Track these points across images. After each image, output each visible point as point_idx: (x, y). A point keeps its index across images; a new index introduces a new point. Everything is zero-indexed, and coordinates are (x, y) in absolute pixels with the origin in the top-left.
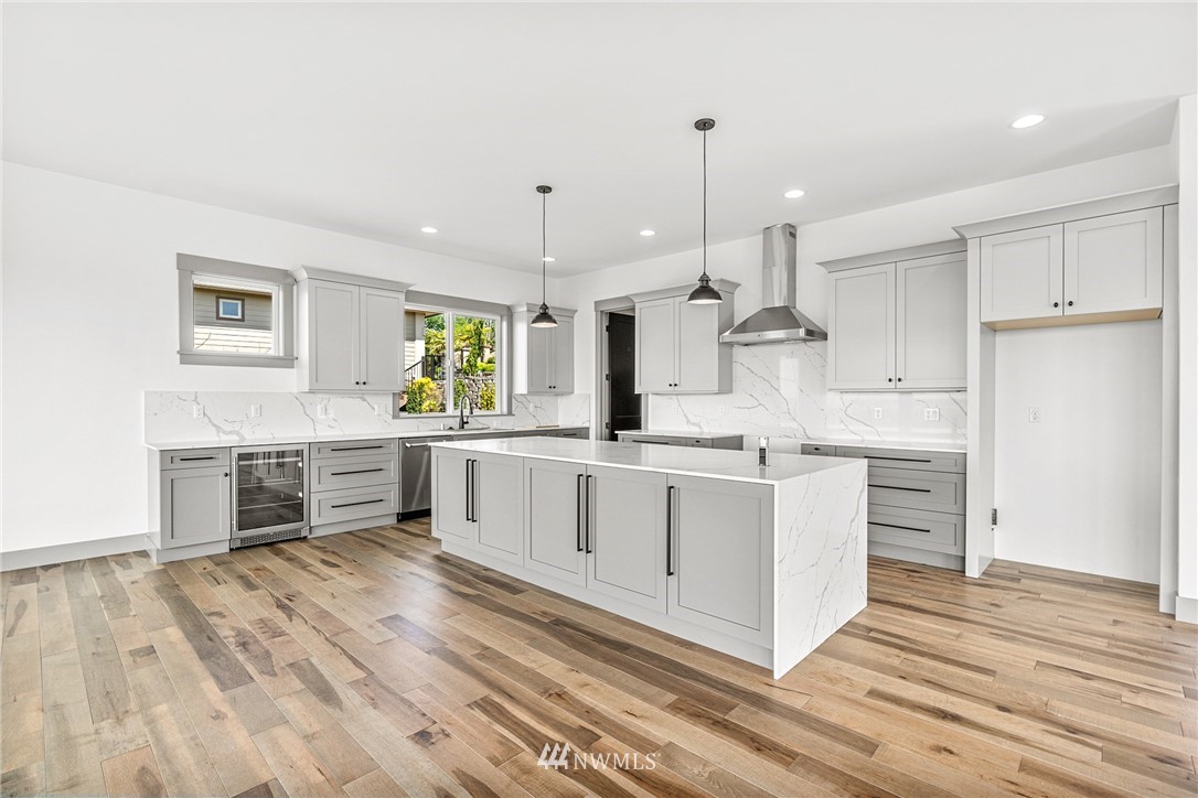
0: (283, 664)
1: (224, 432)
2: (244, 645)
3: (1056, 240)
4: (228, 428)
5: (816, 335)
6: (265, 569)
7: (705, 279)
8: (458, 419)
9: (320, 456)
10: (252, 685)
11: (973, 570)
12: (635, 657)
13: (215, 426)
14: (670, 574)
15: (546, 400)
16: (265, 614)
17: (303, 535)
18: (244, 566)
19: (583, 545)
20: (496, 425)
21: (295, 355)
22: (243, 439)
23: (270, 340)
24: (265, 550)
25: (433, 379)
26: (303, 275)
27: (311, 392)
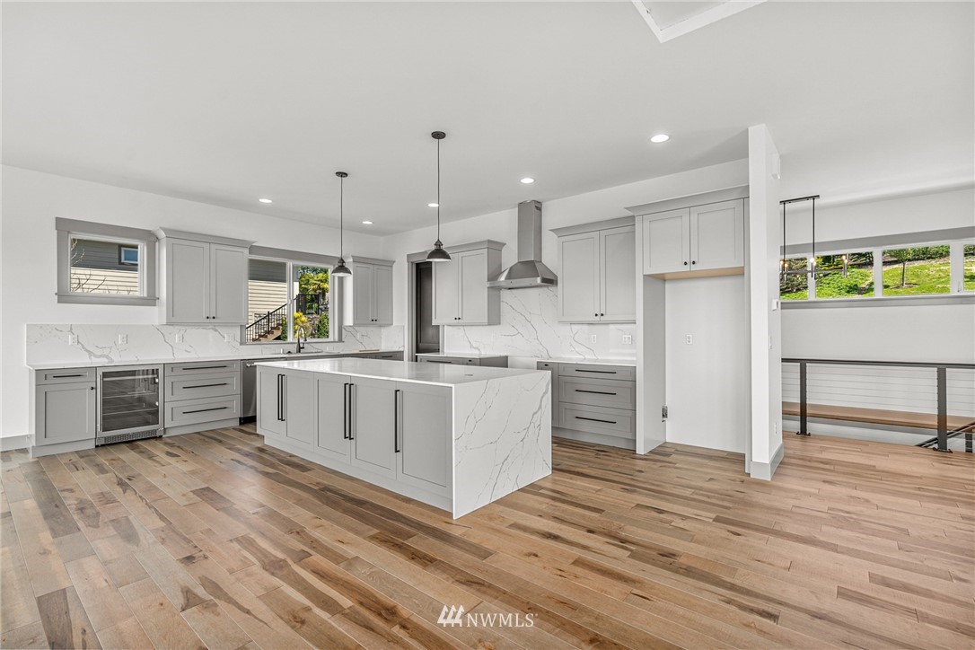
0: (106, 520)
1: (96, 356)
2: (81, 510)
3: (686, 218)
4: (98, 352)
5: (550, 281)
6: (119, 459)
7: (438, 244)
8: (296, 345)
9: (173, 374)
10: (78, 534)
11: (641, 449)
12: (367, 509)
13: (87, 351)
14: (397, 451)
15: (371, 330)
16: (106, 489)
17: (158, 435)
18: (102, 458)
19: (347, 435)
20: (328, 349)
21: (157, 296)
22: (112, 361)
23: (137, 284)
24: (124, 446)
25: (304, 314)
26: (162, 234)
27: (169, 324)
